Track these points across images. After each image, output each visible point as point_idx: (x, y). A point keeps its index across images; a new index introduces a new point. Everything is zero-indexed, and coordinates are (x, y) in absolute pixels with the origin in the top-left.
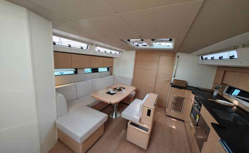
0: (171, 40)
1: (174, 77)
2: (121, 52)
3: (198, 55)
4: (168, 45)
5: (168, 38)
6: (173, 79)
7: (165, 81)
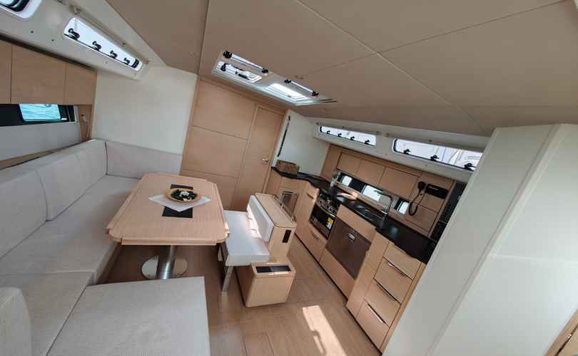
0: (315, 94)
1: (278, 156)
2: (146, 62)
3: (317, 124)
4: (290, 95)
5: (311, 89)
6: (276, 159)
7: (262, 163)
